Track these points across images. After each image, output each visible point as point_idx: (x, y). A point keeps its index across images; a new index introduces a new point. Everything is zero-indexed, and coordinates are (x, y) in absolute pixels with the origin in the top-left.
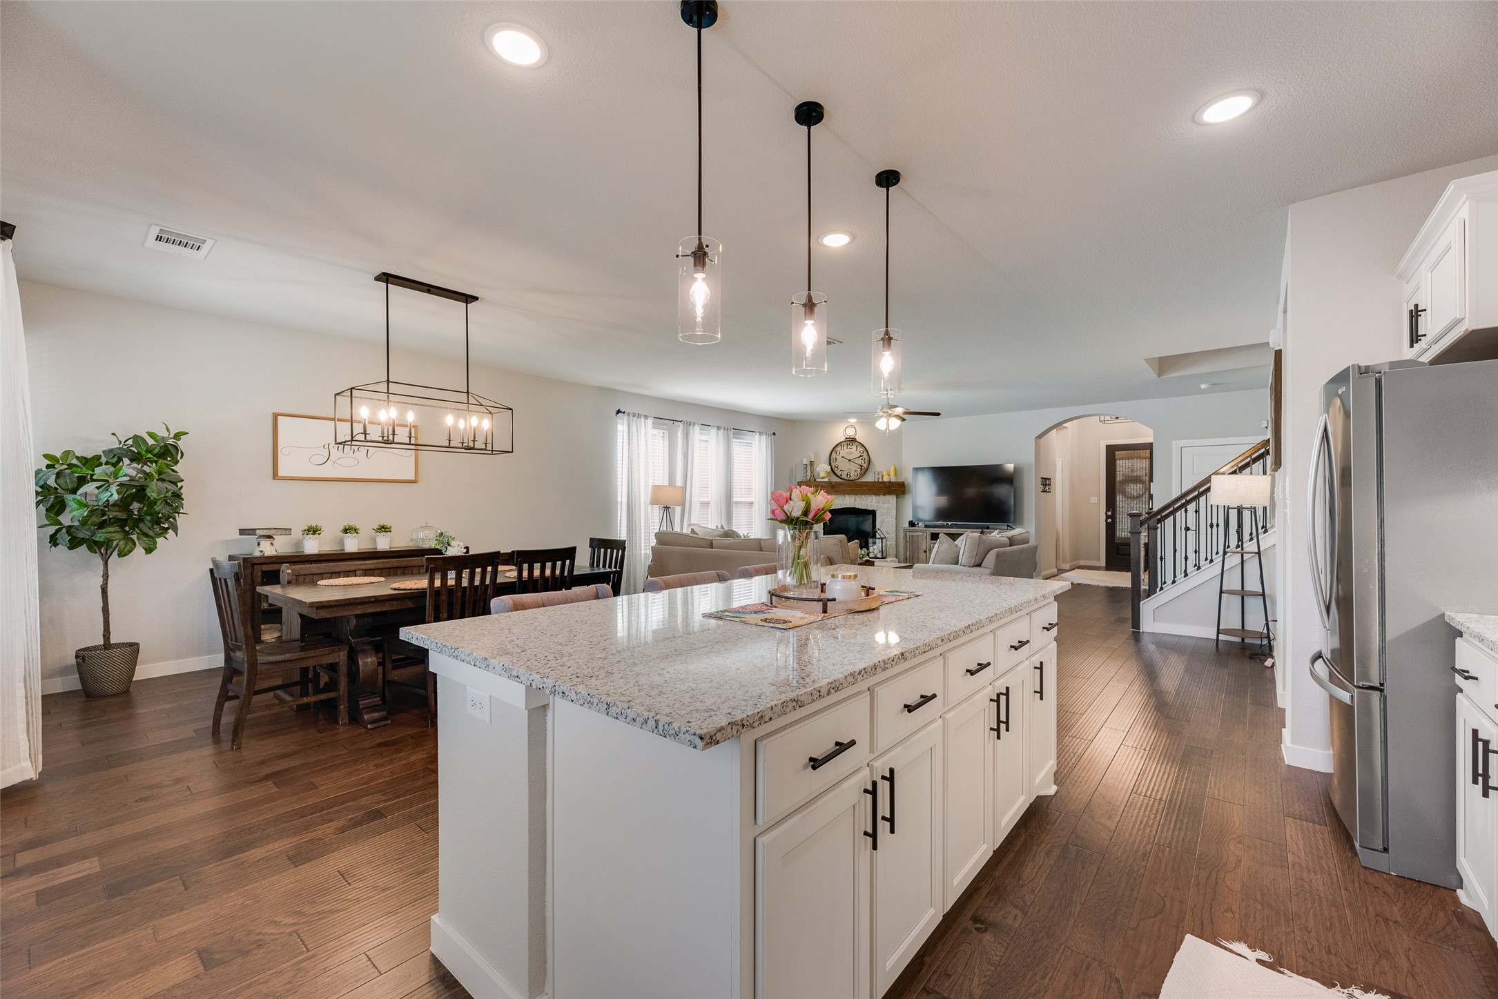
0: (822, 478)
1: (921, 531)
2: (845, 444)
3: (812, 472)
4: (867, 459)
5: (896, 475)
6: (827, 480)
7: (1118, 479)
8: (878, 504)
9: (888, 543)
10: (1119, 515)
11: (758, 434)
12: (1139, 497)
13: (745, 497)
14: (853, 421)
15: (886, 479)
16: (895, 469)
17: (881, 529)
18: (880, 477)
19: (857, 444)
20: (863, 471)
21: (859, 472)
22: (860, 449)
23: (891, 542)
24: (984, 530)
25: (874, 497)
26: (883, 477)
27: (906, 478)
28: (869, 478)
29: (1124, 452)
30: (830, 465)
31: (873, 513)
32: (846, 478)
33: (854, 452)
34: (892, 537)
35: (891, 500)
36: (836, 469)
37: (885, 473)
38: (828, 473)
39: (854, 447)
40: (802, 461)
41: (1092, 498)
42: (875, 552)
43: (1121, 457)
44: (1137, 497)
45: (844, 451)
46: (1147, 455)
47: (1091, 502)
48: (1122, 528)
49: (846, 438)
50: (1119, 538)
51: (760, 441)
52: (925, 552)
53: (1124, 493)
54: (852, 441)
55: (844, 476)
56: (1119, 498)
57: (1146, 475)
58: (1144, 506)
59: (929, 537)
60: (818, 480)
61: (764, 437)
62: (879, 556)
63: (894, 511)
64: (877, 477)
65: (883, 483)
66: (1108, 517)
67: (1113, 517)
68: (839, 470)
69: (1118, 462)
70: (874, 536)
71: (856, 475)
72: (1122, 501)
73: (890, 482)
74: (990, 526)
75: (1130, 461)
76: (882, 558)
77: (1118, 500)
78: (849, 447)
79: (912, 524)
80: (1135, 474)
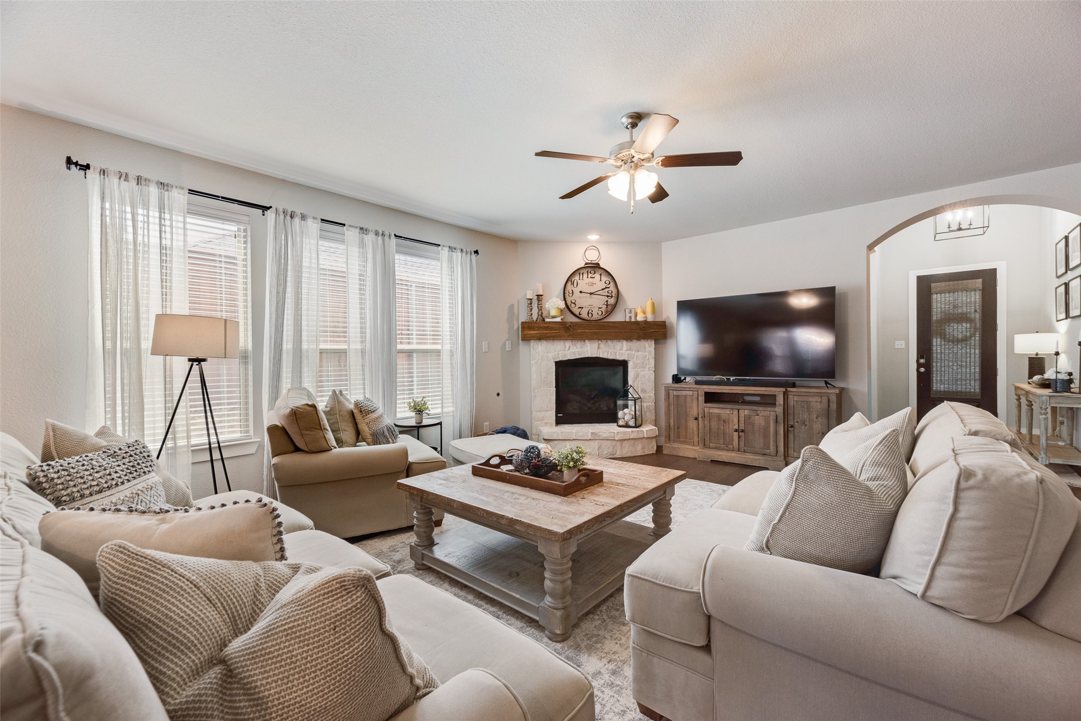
0: (553, 317)
1: (690, 389)
2: (585, 271)
3: (540, 309)
4: (614, 292)
5: (654, 312)
6: (558, 320)
7: (934, 318)
8: (629, 352)
9: (645, 405)
10: (937, 362)
11: (447, 249)
12: (966, 340)
13: (431, 343)
14: (593, 237)
15: (640, 318)
16: (653, 304)
17: (635, 386)
18: (633, 315)
19: (601, 271)
20: (610, 307)
21: (603, 310)
22: (604, 278)
23: (648, 403)
24: (789, 389)
25: (625, 342)
26: (636, 315)
27: (668, 317)
28: (618, 317)
29: (943, 284)
30: (565, 299)
31: (624, 364)
32: (587, 318)
33: (598, 282)
34: (650, 397)
35: (648, 347)
36: (573, 305)
37: (639, 311)
38: (561, 311)
39: (597, 276)
40: (526, 295)
41: (897, 342)
42: (627, 418)
43: (939, 289)
44: (962, 340)
45: (584, 283)
46: (977, 285)
47: (896, 347)
48: (941, 380)
49: (586, 264)
50: (936, 391)
51: (450, 261)
52: (696, 419)
53: (943, 336)
54: (594, 267)
55: (584, 315)
56: (936, 342)
57: (976, 311)
58: (973, 351)
59: (702, 399)
60: (547, 320)
61: (457, 255)
62: (632, 423)
63: (652, 362)
64: (628, 315)
65: (637, 323)
66: (919, 365)
67: (928, 366)
68: (577, 307)
69: (934, 296)
70: (625, 395)
71: (600, 313)
72: (941, 346)
73: (646, 322)
74: (797, 383)
75: (951, 294)
76: (636, 427)
77: (934, 344)
78: (590, 275)
79: (676, 379)
80: (960, 311)
